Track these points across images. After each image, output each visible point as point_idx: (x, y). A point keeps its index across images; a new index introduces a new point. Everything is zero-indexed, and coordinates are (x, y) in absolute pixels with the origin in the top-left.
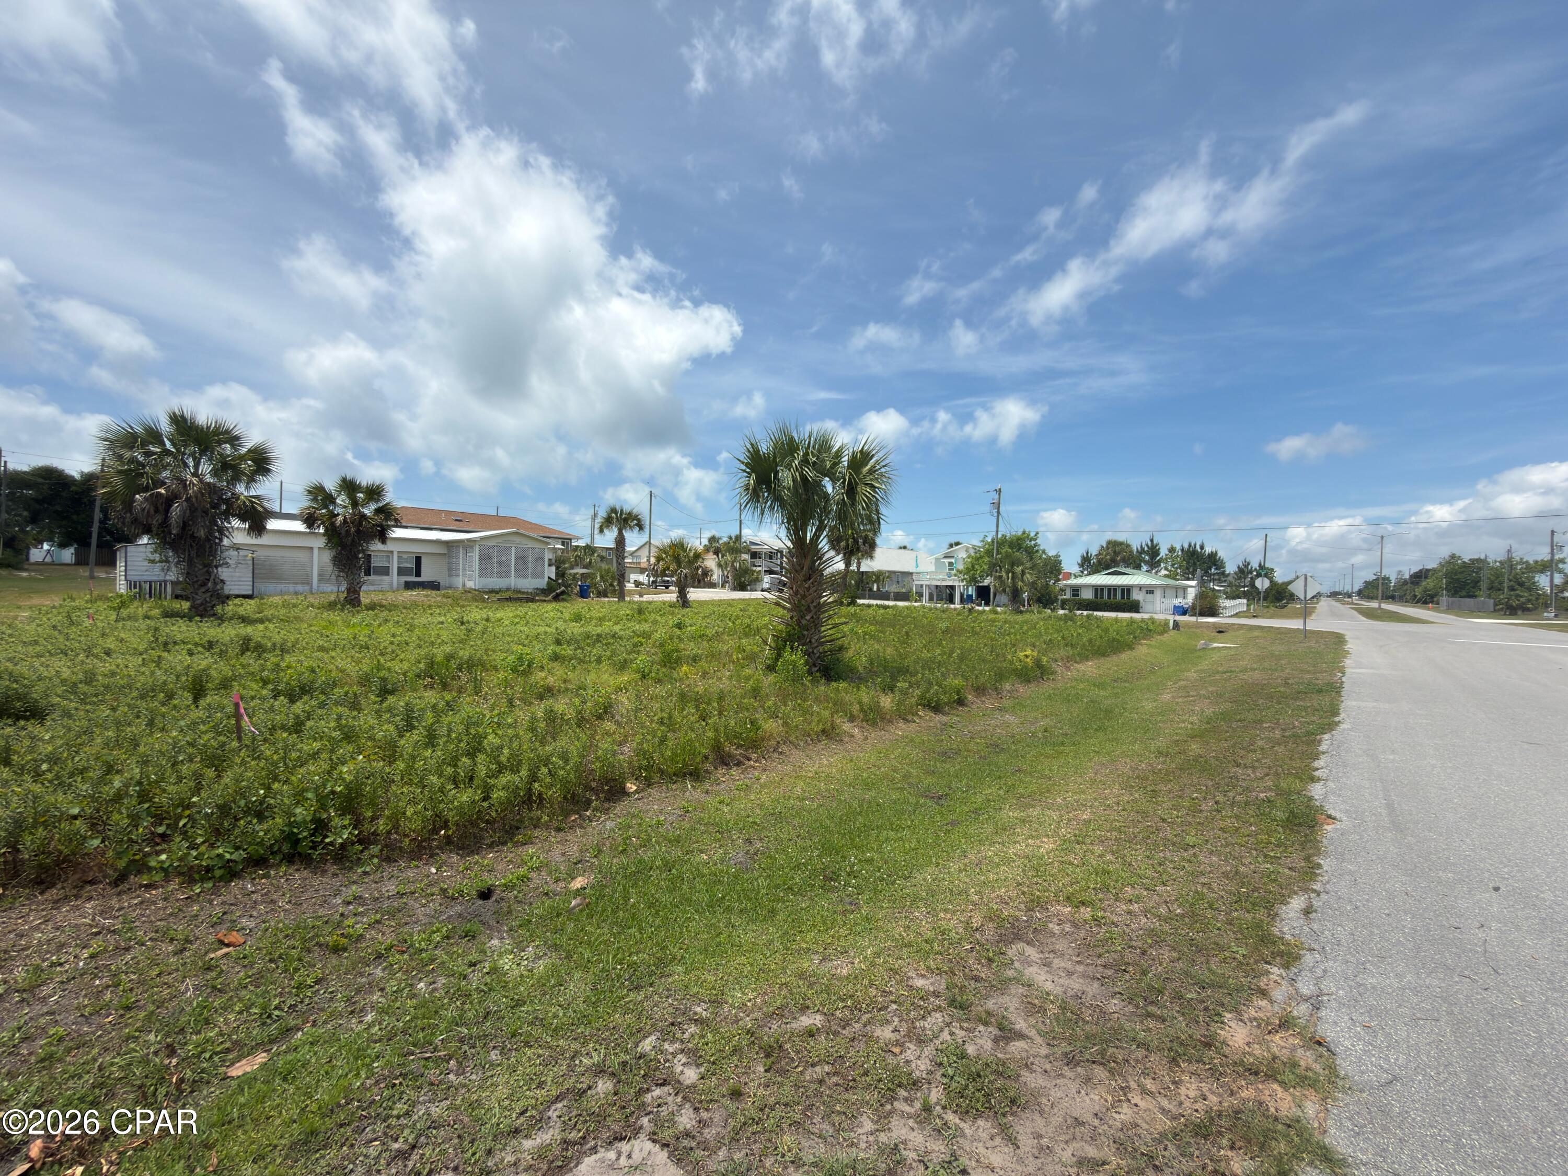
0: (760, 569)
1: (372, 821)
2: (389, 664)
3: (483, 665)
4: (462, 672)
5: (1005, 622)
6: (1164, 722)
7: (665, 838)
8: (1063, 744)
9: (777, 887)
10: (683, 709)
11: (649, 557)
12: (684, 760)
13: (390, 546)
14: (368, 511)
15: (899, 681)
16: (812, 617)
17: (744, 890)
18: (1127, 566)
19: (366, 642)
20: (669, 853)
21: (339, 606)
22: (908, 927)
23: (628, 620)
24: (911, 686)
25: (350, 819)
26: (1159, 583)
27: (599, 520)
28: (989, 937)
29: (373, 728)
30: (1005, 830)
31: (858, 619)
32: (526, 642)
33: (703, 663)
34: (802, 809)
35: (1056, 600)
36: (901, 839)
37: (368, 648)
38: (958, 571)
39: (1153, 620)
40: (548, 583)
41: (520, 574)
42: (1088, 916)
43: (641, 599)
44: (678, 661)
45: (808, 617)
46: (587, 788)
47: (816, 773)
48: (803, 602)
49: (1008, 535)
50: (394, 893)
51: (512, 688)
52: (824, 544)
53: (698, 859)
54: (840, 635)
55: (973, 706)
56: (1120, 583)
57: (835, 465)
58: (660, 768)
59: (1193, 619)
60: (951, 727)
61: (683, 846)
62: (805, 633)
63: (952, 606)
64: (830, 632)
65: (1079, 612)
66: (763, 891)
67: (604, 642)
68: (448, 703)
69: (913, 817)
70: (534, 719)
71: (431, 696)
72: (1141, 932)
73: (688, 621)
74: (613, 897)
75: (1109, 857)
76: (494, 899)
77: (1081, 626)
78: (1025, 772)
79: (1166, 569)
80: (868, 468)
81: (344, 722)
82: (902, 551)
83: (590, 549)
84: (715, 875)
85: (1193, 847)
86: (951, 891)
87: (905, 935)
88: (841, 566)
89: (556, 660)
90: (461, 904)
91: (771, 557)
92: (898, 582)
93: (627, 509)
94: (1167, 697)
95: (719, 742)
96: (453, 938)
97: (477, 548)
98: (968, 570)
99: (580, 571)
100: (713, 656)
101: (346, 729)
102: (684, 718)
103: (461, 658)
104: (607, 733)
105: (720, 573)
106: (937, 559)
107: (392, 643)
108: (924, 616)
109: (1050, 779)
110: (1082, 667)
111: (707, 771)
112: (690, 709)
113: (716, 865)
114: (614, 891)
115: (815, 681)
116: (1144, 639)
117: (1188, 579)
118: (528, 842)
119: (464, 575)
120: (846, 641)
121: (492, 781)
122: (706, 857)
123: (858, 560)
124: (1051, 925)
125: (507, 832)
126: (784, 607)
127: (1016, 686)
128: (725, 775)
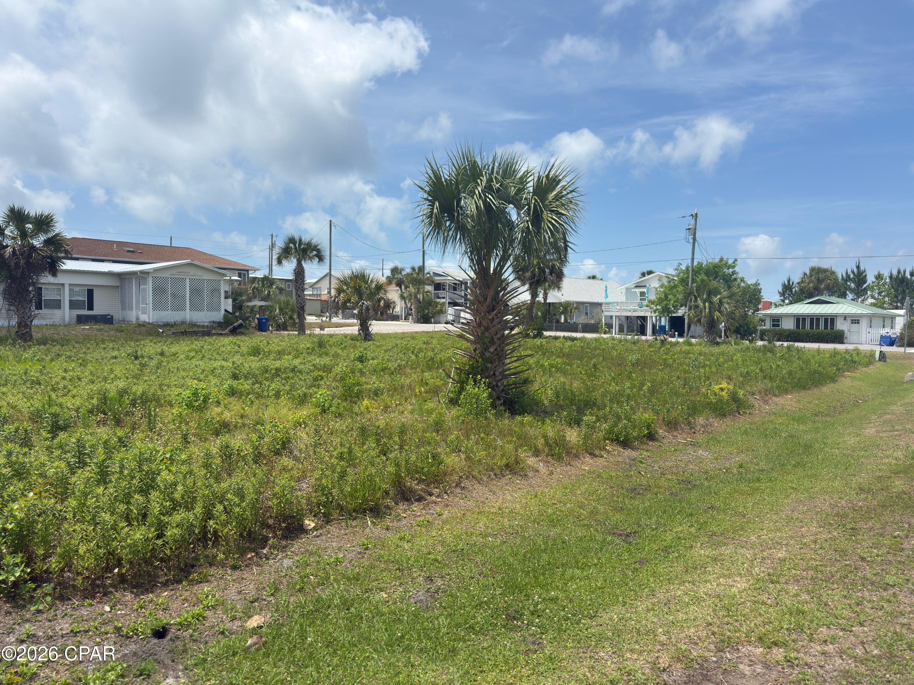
0: (444, 300)
1: (44, 559)
2: (61, 400)
3: (158, 400)
4: (136, 407)
5: (700, 354)
6: (867, 457)
7: (344, 576)
8: (759, 480)
9: (458, 625)
10: (363, 444)
11: (330, 289)
12: (364, 495)
13: (60, 279)
14: (38, 242)
15: (585, 415)
16: (496, 350)
17: (424, 629)
18: (832, 294)
19: (37, 378)
20: (348, 591)
21: (10, 341)
22: (593, 667)
23: (308, 353)
24: (598, 420)
25: (22, 557)
26: (865, 312)
27: (277, 251)
28: (676, 678)
29: (44, 465)
30: (696, 568)
31: (545, 352)
32: (202, 377)
33: (385, 396)
34: (485, 545)
35: (755, 331)
36: (587, 578)
37: (40, 384)
38: (650, 301)
39: (858, 352)
40: (224, 315)
41: (194, 307)
42: (780, 657)
43: (322, 332)
44: (359, 395)
45: (492, 350)
46: (265, 525)
47: (500, 509)
48: (487, 334)
49: (705, 263)
50: (67, 631)
51: (187, 424)
52: (508, 274)
53: (377, 597)
54: (525, 368)
55: (665, 441)
56: (823, 312)
57: (520, 191)
58: (339, 504)
59: (902, 350)
60: (641, 462)
61: (362, 584)
62: (489, 365)
63: (643, 338)
64: (515, 364)
65: (778, 343)
66: (444, 630)
67: (283, 376)
68: (120, 440)
69: (599, 555)
70: (208, 455)
71: (103, 432)
72: (835, 674)
73: (369, 354)
74: (290, 636)
75: (805, 597)
76: (169, 637)
77: (782, 358)
78: (718, 509)
79: (873, 297)
80: (554, 193)
81: (14, 459)
82: (592, 281)
83: (268, 281)
84: (395, 613)
85: (893, 586)
86: (638, 632)
87: (589, 675)
88: (526, 297)
89: (233, 395)
90: (136, 642)
91: (455, 289)
92: (586, 314)
93: (306, 239)
94: (870, 431)
95: (400, 477)
96: (128, 676)
97: (150, 280)
98: (660, 301)
99: (257, 303)
100: (395, 390)
101: (16, 466)
102: (364, 452)
103: (134, 394)
104: (285, 469)
105: (404, 306)
106: (627, 289)
107: (64, 378)
108: (613, 348)
109: (744, 516)
110: (780, 400)
111: (388, 507)
112: (371, 443)
113: (395, 603)
114: (291, 630)
115: (499, 415)
116: (849, 371)
117: (897, 308)
118: (204, 580)
119: (138, 308)
120: (530, 374)
121: (166, 519)
122: (385, 596)
123: (545, 291)
124: (741, 666)
125: (181, 570)
126: (467, 340)
127: (711, 420)
128: (406, 510)
